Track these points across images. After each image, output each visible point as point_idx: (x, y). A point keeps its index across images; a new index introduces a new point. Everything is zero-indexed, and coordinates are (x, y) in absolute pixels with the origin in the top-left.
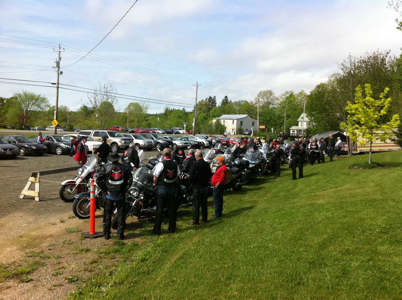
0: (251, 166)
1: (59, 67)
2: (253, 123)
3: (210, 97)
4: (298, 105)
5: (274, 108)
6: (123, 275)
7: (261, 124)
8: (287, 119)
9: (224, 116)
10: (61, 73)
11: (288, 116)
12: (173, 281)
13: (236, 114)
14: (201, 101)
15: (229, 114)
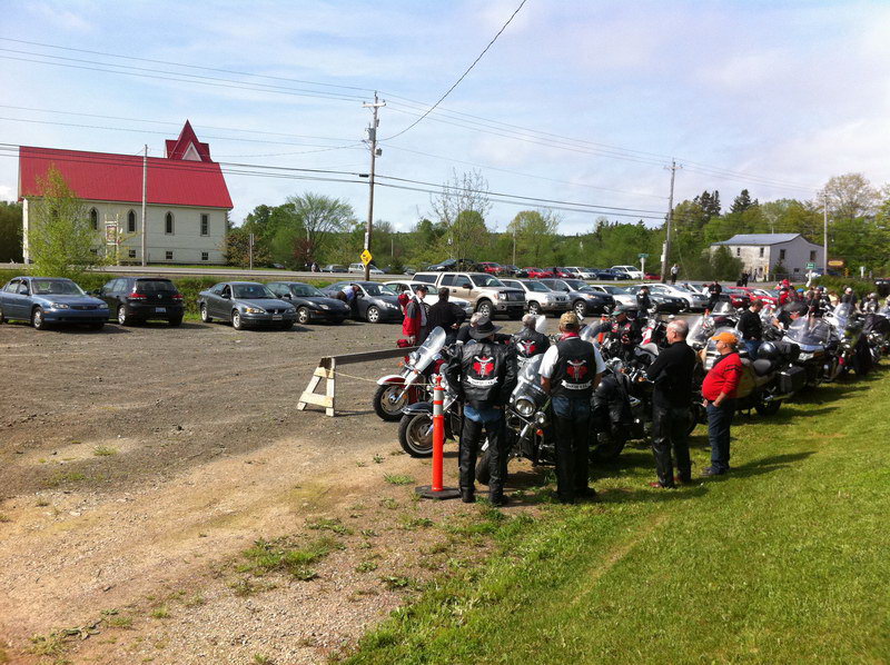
0: (803, 357)
1: (374, 141)
2: (813, 253)
3: (706, 194)
5: (868, 217)
6: (500, 583)
7: (832, 255)
9: (737, 238)
10: (379, 152)
12: (608, 609)
13: (769, 232)
14: (681, 203)
15: (751, 233)
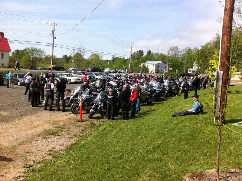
0: (157, 92)
1: (54, 35)
2: (165, 66)
3: (140, 51)
4: (193, 56)
5: (179, 57)
7: (170, 67)
8: (186, 64)
9: (147, 62)
10: (55, 38)
11: (187, 63)
13: (155, 61)
14: (134, 53)
15: (151, 61)
